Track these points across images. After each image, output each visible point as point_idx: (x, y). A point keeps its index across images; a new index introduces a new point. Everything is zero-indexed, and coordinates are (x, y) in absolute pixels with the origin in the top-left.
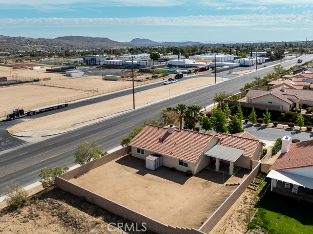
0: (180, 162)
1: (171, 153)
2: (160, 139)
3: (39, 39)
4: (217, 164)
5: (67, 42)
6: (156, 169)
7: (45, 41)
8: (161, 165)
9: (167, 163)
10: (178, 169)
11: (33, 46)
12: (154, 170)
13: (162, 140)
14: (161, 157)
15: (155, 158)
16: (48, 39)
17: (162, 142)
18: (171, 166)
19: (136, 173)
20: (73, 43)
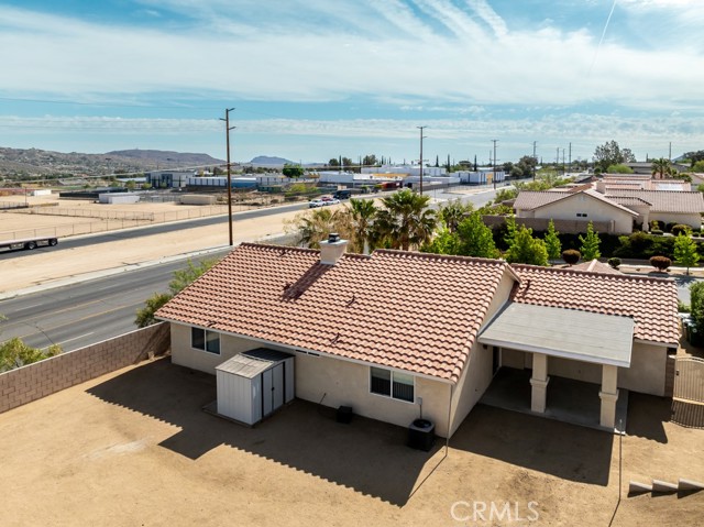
0: (374, 380)
1: (337, 340)
2: (288, 286)
3: (73, 154)
4: (539, 381)
5: (128, 159)
6: (266, 420)
7: (84, 158)
8: (289, 397)
9: (316, 387)
10: (366, 414)
11: (59, 167)
12: (254, 426)
13: (294, 292)
14: (289, 362)
15: (262, 365)
16: (90, 155)
17: (298, 295)
18: (334, 401)
19: (163, 444)
20: (139, 162)
